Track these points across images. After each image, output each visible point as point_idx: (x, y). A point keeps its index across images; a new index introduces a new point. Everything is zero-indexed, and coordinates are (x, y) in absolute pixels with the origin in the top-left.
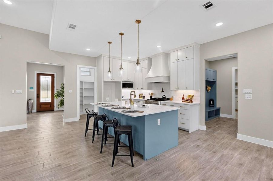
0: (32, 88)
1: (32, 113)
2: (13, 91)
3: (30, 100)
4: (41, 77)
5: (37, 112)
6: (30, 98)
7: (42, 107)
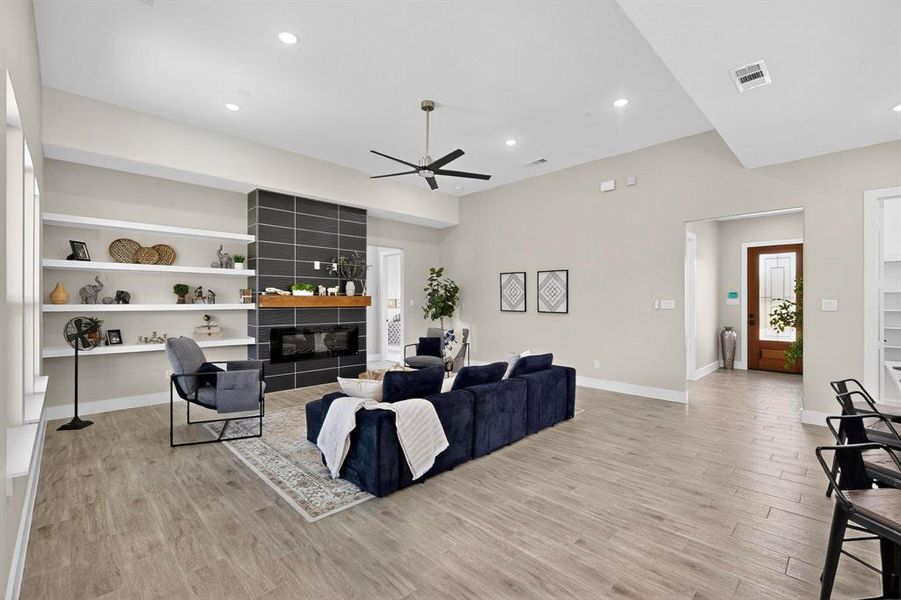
0: (734, 295)
1: (732, 368)
2: (657, 303)
3: (727, 329)
4: (762, 258)
5: (749, 368)
6: (728, 326)
7: (764, 355)
